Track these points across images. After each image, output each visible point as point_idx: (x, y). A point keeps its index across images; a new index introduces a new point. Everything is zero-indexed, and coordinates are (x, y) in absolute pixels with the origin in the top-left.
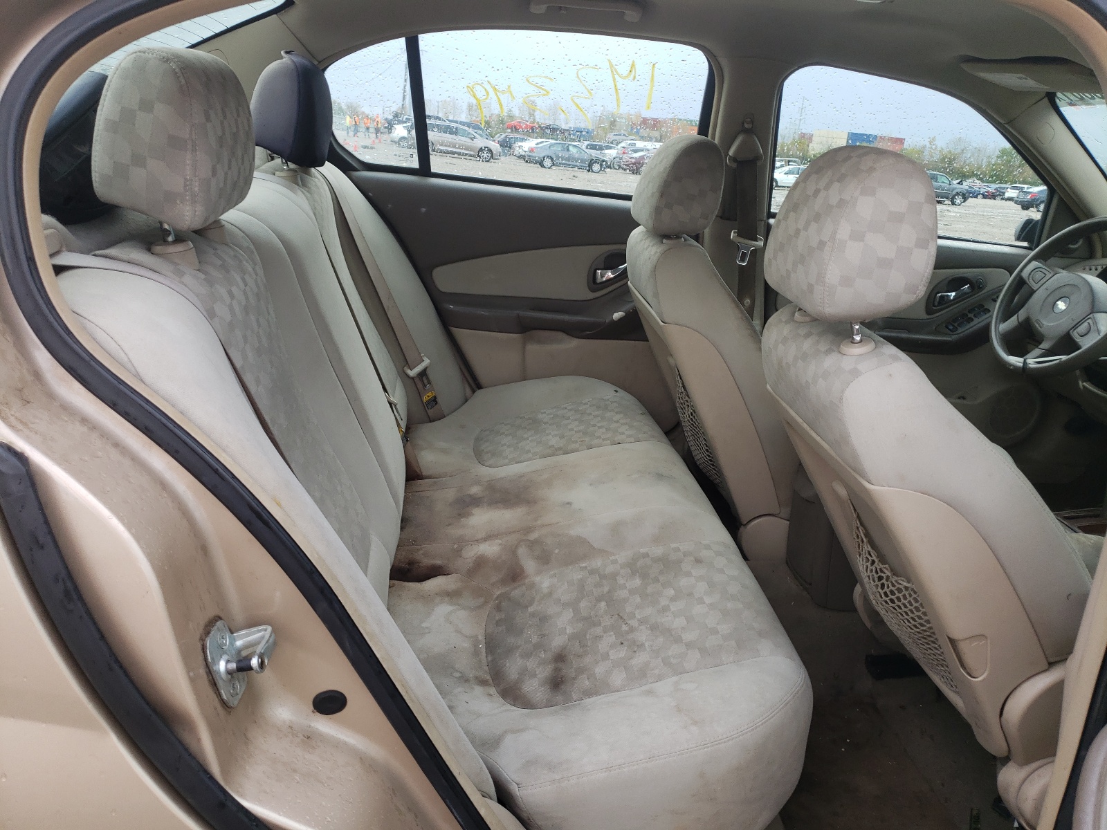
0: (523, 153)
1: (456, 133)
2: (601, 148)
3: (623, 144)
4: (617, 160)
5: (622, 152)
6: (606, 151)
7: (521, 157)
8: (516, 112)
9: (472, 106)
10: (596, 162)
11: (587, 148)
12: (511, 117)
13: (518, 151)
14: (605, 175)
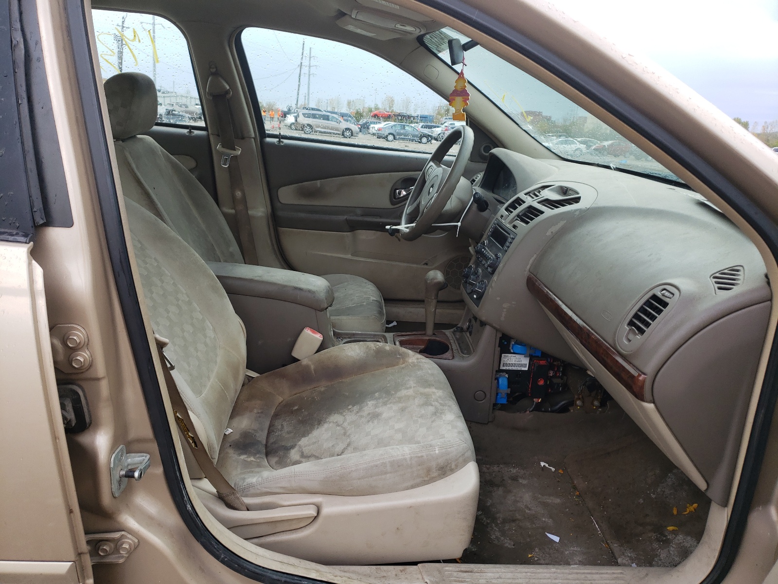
0: (375, 132)
1: (328, 119)
2: (430, 127)
3: (446, 124)
4: (442, 134)
5: (445, 130)
6: (434, 129)
7: (374, 134)
8: (380, 106)
9: (350, 103)
10: (424, 136)
11: (422, 127)
12: (377, 109)
13: (371, 130)
14: (431, 145)
